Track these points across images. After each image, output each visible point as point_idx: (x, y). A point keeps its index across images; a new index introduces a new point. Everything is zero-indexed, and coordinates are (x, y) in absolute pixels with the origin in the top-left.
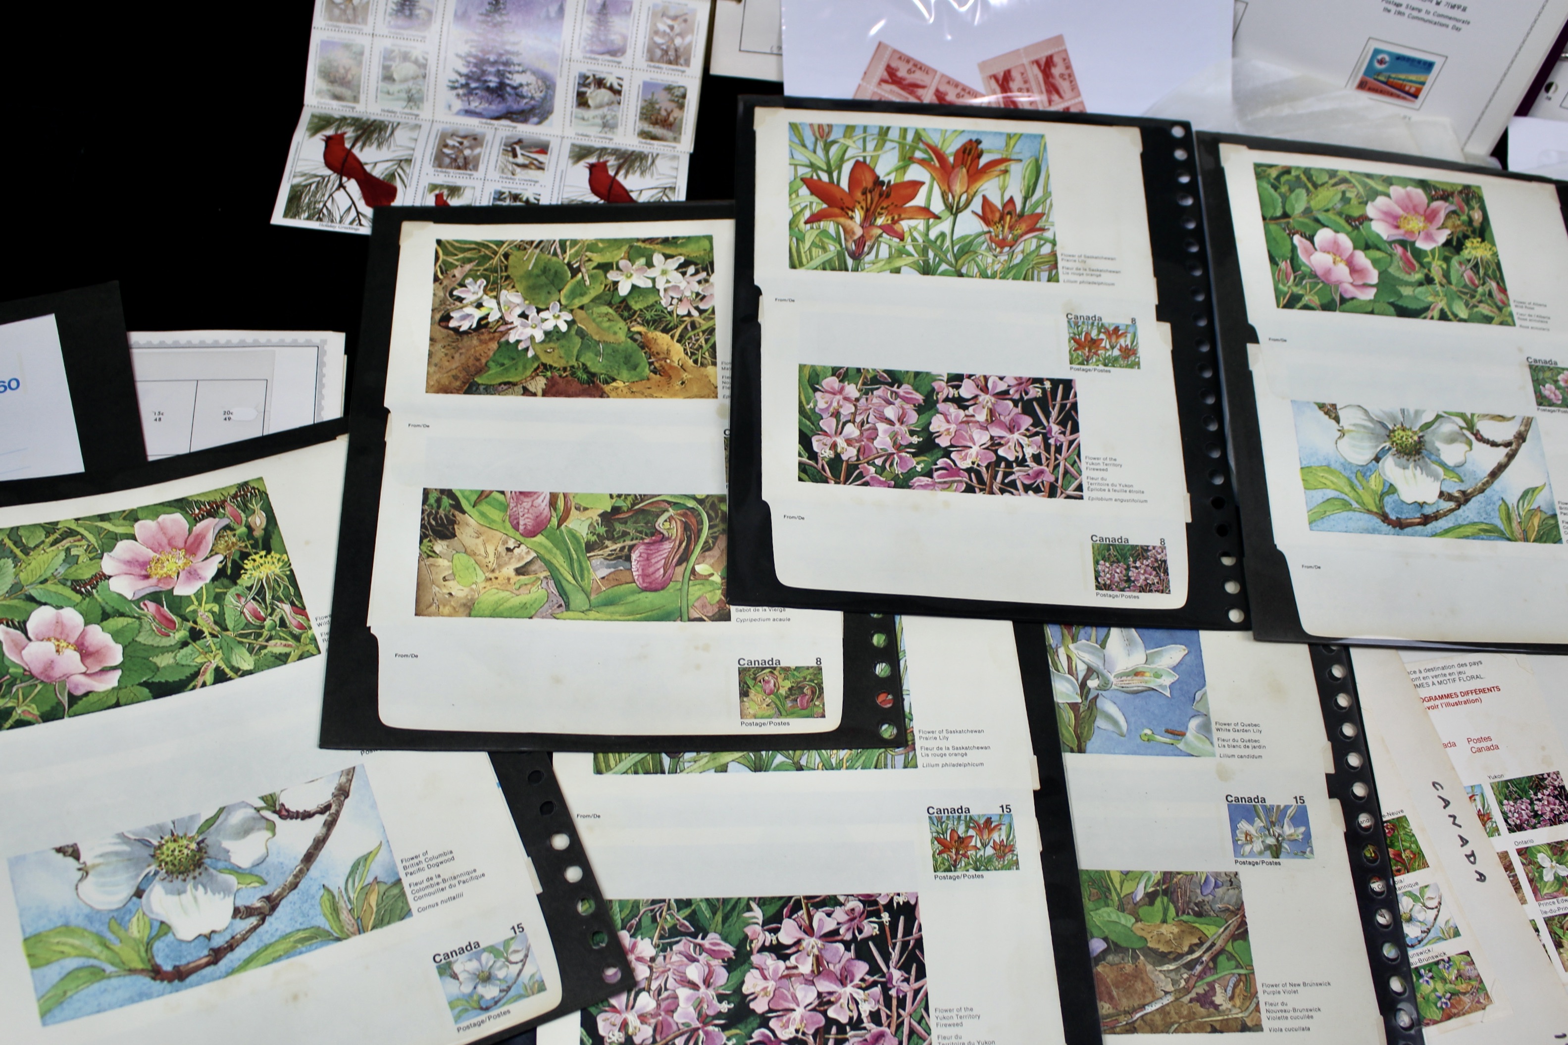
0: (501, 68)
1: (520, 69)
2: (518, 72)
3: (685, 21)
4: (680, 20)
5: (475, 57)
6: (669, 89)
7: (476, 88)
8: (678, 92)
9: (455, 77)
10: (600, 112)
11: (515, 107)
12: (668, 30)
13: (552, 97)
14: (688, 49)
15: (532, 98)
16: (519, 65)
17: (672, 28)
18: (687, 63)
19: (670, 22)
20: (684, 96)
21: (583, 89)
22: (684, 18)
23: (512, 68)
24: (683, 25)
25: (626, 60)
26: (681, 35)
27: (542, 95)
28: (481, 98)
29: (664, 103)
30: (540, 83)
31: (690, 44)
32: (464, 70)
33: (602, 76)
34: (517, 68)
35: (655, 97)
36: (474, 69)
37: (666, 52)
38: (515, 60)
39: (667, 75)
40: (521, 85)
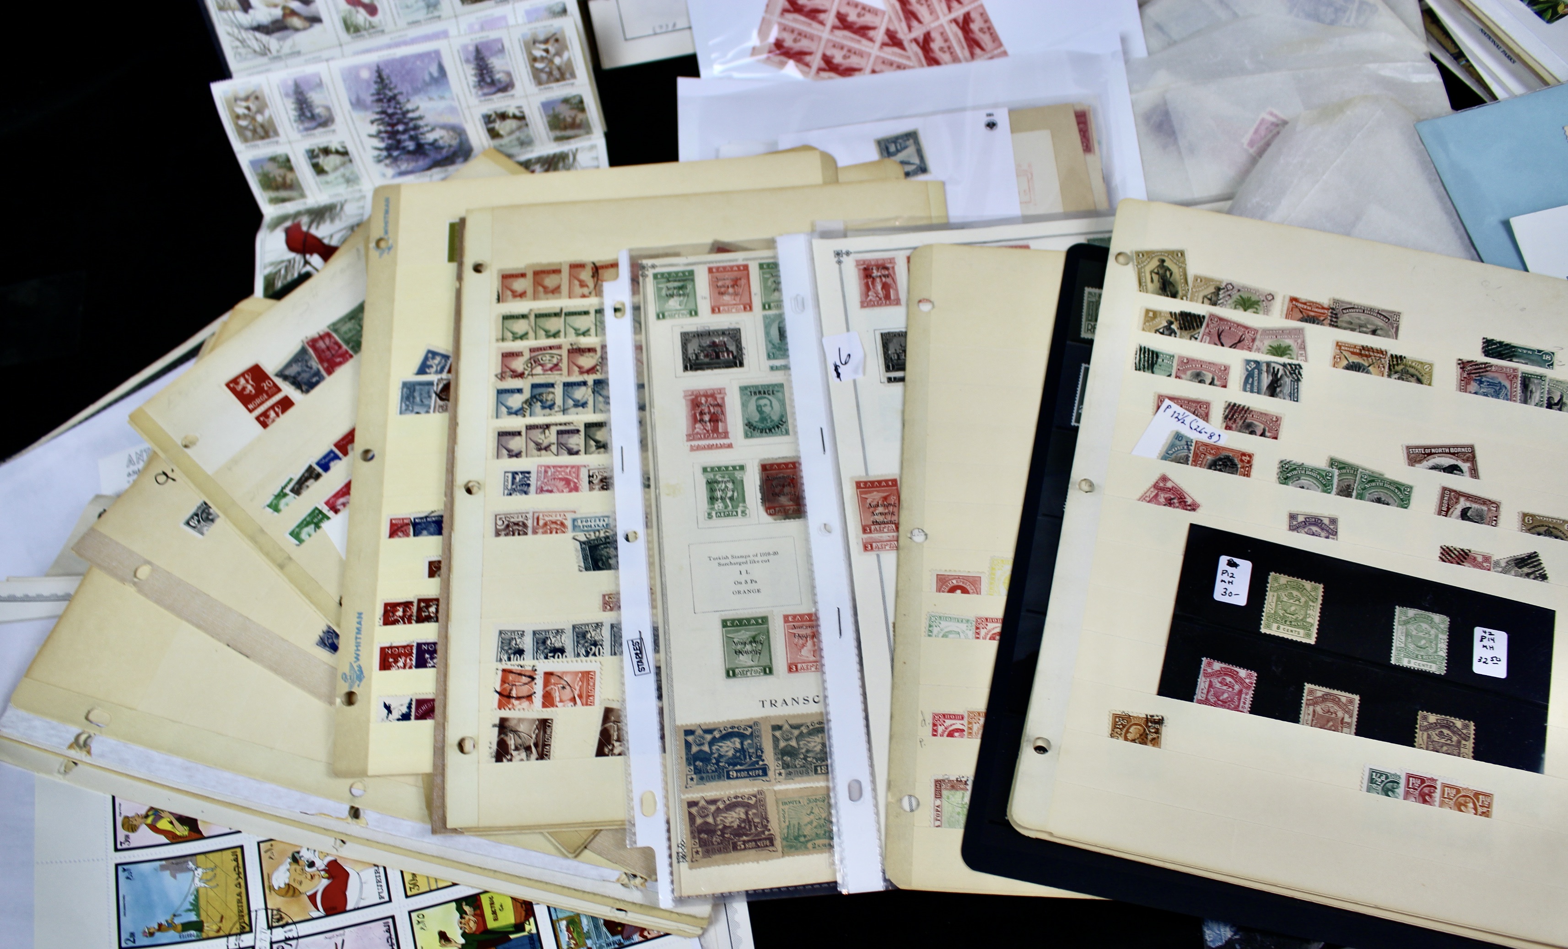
0: (412, 133)
1: (429, 128)
2: (428, 132)
3: (557, 40)
4: (552, 41)
5: (386, 132)
6: (566, 101)
7: (399, 155)
8: (576, 100)
9: (376, 153)
10: (514, 136)
11: (439, 157)
12: (544, 54)
13: (467, 140)
14: (569, 64)
15: (450, 146)
16: (426, 125)
17: (547, 51)
18: (573, 75)
19: (543, 46)
20: (581, 102)
21: (491, 126)
22: (556, 39)
23: (421, 130)
24: (556, 45)
25: (518, 90)
26: (558, 54)
27: (458, 141)
28: (407, 161)
29: (566, 113)
30: (451, 133)
31: (569, 60)
32: (382, 145)
33: (503, 110)
34: (426, 129)
35: (557, 110)
36: (390, 142)
37: (550, 74)
38: (421, 123)
39: (558, 91)
40: (436, 141)
